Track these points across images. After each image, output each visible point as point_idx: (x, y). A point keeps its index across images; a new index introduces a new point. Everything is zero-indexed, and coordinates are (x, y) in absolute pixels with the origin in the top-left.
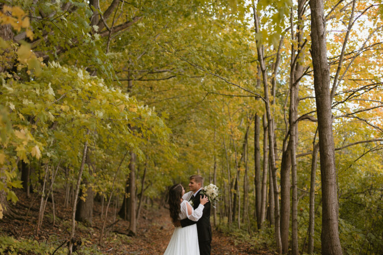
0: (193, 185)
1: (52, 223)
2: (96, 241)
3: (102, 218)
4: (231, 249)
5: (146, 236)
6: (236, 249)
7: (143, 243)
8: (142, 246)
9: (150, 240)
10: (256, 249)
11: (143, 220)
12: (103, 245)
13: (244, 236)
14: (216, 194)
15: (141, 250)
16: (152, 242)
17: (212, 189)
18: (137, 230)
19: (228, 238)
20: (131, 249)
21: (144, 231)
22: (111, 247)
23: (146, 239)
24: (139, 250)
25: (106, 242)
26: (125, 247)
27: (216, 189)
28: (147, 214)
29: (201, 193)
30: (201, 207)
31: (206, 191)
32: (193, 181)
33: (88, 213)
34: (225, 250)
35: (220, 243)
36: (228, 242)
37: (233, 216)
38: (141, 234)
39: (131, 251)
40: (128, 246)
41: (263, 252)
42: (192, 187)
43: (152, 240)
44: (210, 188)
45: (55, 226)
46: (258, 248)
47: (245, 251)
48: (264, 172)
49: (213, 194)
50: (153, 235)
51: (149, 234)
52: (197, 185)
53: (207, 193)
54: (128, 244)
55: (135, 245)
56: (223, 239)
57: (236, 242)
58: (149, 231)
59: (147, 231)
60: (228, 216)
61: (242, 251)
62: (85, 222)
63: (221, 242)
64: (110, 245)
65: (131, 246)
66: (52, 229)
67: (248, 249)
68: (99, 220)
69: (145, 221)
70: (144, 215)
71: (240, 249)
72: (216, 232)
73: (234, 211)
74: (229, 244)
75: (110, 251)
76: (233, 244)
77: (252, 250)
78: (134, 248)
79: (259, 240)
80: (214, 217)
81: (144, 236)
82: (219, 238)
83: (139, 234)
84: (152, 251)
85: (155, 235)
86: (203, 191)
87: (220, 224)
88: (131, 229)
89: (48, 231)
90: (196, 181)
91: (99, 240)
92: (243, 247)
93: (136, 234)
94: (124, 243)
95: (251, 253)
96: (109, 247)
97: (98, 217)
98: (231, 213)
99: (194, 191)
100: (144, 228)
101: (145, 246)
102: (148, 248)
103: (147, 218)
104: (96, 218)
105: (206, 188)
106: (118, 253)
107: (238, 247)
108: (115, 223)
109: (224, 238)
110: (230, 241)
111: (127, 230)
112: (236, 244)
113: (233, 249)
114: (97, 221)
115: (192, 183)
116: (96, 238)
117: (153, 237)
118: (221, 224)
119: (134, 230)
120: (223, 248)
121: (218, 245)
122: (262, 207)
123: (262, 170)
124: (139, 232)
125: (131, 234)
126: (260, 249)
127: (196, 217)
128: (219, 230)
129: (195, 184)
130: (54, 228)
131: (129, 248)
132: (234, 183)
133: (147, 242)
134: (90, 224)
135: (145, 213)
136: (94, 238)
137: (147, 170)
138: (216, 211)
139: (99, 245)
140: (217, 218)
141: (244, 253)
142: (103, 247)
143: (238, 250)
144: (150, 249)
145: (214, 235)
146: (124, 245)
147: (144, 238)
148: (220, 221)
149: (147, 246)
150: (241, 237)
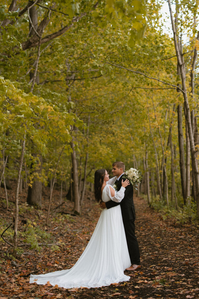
0: (115, 171)
1: (6, 208)
2: (44, 222)
3: (51, 201)
4: (160, 224)
5: (90, 215)
6: (165, 224)
7: (85, 221)
8: (84, 224)
9: (92, 218)
10: (181, 223)
11: (88, 200)
12: (50, 225)
13: (170, 211)
14: (137, 177)
15: (83, 228)
16: (93, 220)
17: (133, 173)
18: (81, 210)
19: (158, 214)
20: (74, 227)
21: (88, 210)
22: (57, 226)
23: (89, 217)
24: (81, 228)
25: (52, 222)
26: (70, 225)
27: (136, 172)
28: (91, 196)
29: (123, 177)
30: (123, 189)
31: (127, 176)
32: (115, 167)
33: (38, 197)
34: (154, 225)
35: (151, 219)
36: (158, 217)
37: (164, 194)
38: (85, 213)
39: (74, 229)
40: (72, 225)
41: (188, 225)
42: (115, 172)
43: (94, 218)
44: (131, 172)
45: (8, 210)
46: (183, 222)
47: (172, 225)
48: (187, 155)
49: (134, 177)
50: (95, 213)
51: (92, 213)
52: (119, 170)
53: (129, 177)
54: (72, 223)
55: (78, 223)
56: (154, 215)
57: (164, 218)
58: (92, 211)
59: (90, 210)
60: (159, 194)
61: (169, 225)
62: (36, 205)
63: (152, 217)
64: (56, 224)
65: (74, 225)
66: (6, 213)
67: (174, 223)
68: (48, 203)
69: (89, 202)
70: (89, 196)
71: (167, 224)
72: (150, 209)
74: (159, 219)
75: (56, 230)
76: (162, 219)
77: (178, 224)
78: (77, 227)
79: (184, 215)
80: (148, 196)
81: (88, 215)
82: (151, 214)
83: (83, 213)
84: (93, 228)
85: (97, 214)
86: (125, 175)
87: (152, 202)
88: (76, 210)
89: (2, 215)
90: (118, 167)
91: (46, 221)
92: (171, 221)
93: (80, 213)
94: (68, 222)
95: (177, 227)
96: (55, 226)
97: (48, 200)
98: (161, 192)
99: (118, 175)
100: (88, 208)
101: (87, 224)
102: (90, 226)
103: (91, 199)
104: (46, 201)
105: (127, 173)
106: (62, 231)
107: (166, 222)
108: (61, 205)
109: (156, 214)
110: (160, 216)
111: (73, 210)
113: (161, 224)
114: (47, 204)
115: (115, 169)
116: (44, 219)
117: (95, 215)
118: (154, 201)
119: (79, 210)
120: (153, 224)
121: (149, 220)
122: (187, 186)
123: (186, 154)
124: (83, 212)
125: (76, 214)
126: (184, 223)
127: (118, 198)
128: (151, 207)
129: (118, 170)
130: (8, 212)
131: (72, 227)
133: (89, 220)
134: (40, 207)
135: (90, 195)
136: (42, 219)
137: (88, 158)
138: (149, 191)
139: (46, 225)
140: (150, 197)
141: (171, 227)
142: (49, 227)
143: (166, 225)
144: (91, 227)
145: (147, 211)
146: (68, 224)
147: (87, 217)
148: (152, 198)
149: (88, 224)
150: (168, 212)
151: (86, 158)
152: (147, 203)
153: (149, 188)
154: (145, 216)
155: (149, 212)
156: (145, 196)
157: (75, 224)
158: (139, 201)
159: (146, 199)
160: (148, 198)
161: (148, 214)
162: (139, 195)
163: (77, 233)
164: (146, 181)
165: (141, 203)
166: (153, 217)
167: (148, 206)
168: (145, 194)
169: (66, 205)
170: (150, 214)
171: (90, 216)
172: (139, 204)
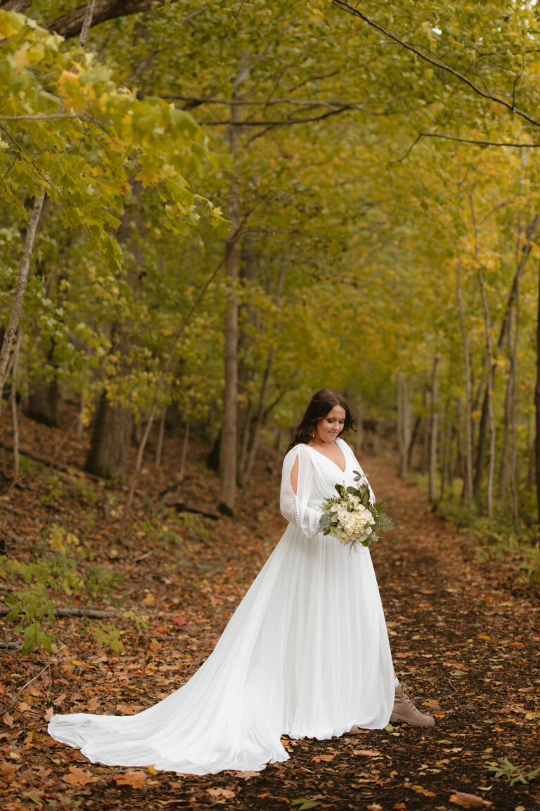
2: (115, 531)
4: (464, 575)
5: (261, 518)
6: (479, 579)
7: (244, 538)
8: (237, 546)
9: (267, 528)
10: (534, 582)
12: (131, 543)
13: (501, 539)
15: (230, 560)
16: (268, 535)
19: (458, 540)
20: (203, 556)
21: (260, 503)
22: (151, 549)
23: (257, 525)
24: (224, 559)
25: (140, 534)
26: (192, 548)
34: (447, 578)
35: (437, 552)
36: (457, 549)
37: (477, 480)
38: (249, 510)
39: (202, 562)
40: (197, 547)
45: (17, 487)
47: (504, 586)
54: (201, 541)
55: (220, 542)
56: (447, 540)
57: (479, 555)
60: (464, 477)
61: (495, 583)
62: (110, 476)
63: (439, 548)
64: (151, 542)
65: (207, 547)
67: (512, 579)
71: (489, 579)
72: (433, 517)
73: (477, 465)
74: (461, 558)
76: (469, 558)
77: (523, 584)
78: (213, 554)
80: (430, 478)
81: (256, 518)
82: (437, 536)
83: (244, 511)
87: (442, 498)
93: (235, 511)
94: (190, 538)
96: (144, 548)
98: (471, 472)
100: (260, 497)
101: (245, 547)
102: (252, 554)
106: (164, 565)
107: (484, 569)
108: (182, 483)
109: (450, 538)
110: (463, 548)
112: (479, 559)
113: (469, 577)
116: (116, 521)
118: (445, 496)
119: (231, 501)
120: (442, 571)
121: (431, 558)
124: (245, 507)
128: (438, 512)
131: (199, 553)
132: (481, 400)
133: (256, 536)
134: (120, 483)
136: (113, 523)
137: (274, 360)
138: (434, 465)
139: (119, 542)
140: (436, 482)
141: (500, 593)
142: (127, 548)
143: (484, 581)
144: (256, 558)
145: (424, 525)
146: (188, 542)
147: (252, 523)
148: (442, 489)
149: (250, 548)
150: (493, 541)
151: (269, 362)
152: (425, 498)
153: (434, 457)
154: (417, 541)
155: (431, 527)
156: (422, 479)
157: (210, 544)
158: (404, 490)
159: (424, 489)
160: (430, 485)
161: (428, 535)
162: (405, 474)
163: (209, 575)
164: (426, 438)
165: (410, 498)
166: (442, 545)
167: (429, 508)
168: (423, 474)
169: (202, 482)
170: (433, 534)
171: (261, 523)
172: (402, 499)
